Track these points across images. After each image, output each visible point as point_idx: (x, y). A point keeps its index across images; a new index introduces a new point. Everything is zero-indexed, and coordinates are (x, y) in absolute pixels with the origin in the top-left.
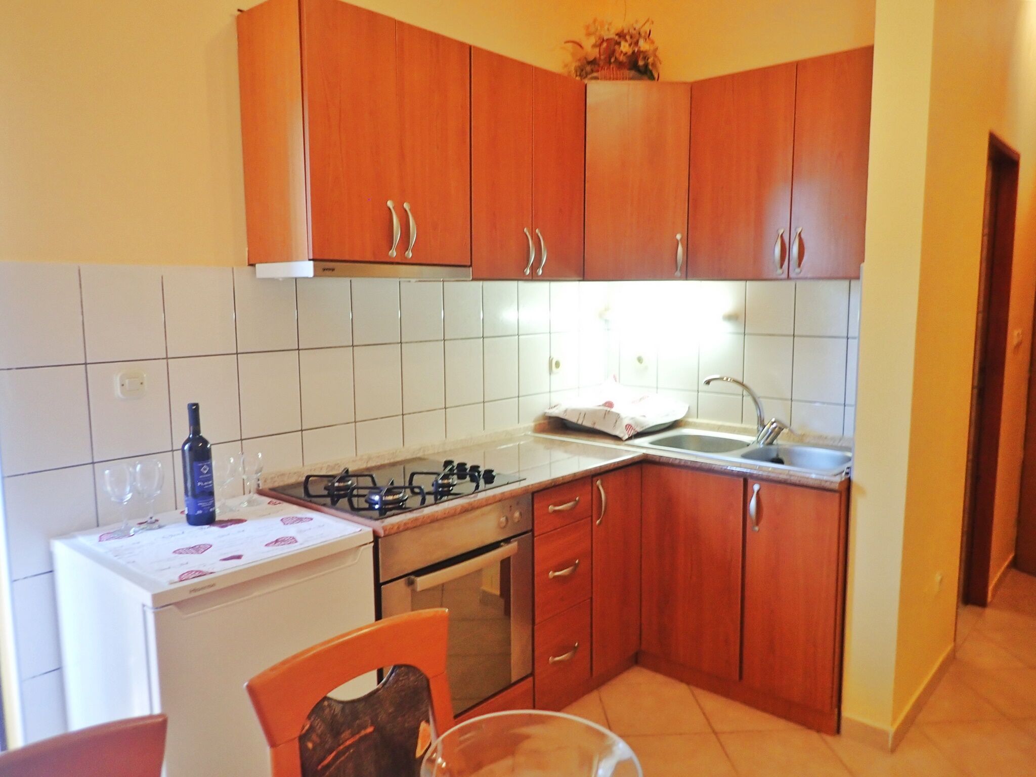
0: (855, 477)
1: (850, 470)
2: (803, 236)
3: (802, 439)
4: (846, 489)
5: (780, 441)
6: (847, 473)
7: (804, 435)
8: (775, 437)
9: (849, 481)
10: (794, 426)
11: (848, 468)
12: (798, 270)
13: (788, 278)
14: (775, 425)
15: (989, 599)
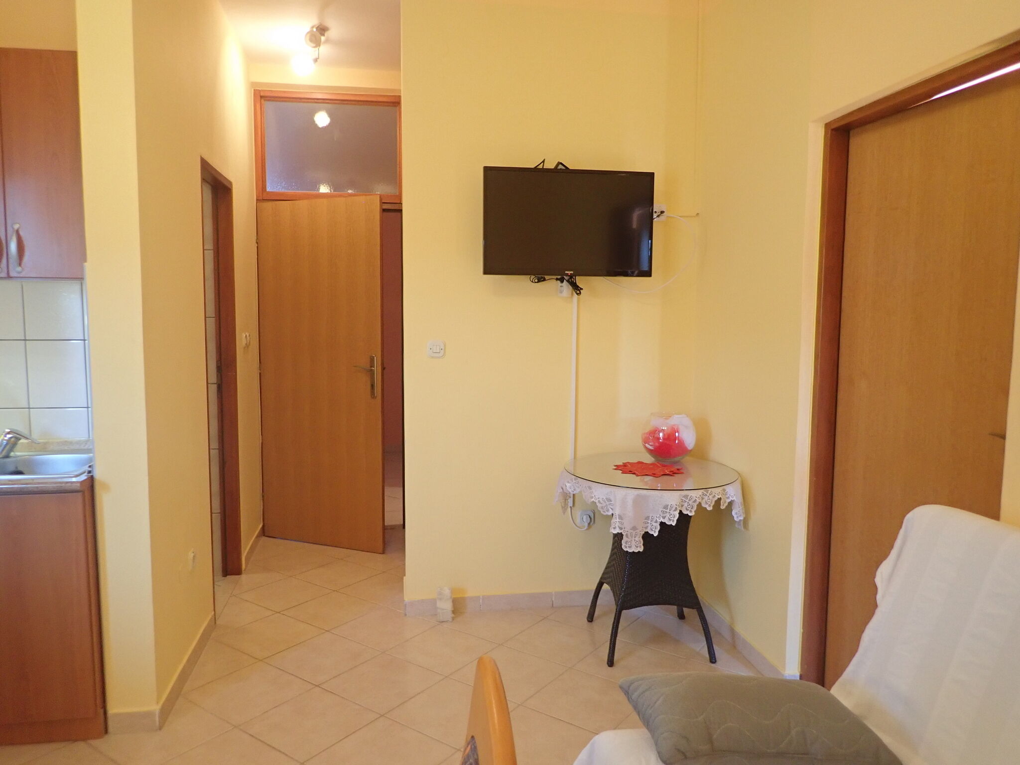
0: (98, 474)
1: (93, 469)
2: (21, 233)
3: (45, 448)
4: (90, 487)
5: (18, 453)
6: (89, 472)
7: (45, 444)
8: (11, 450)
9: (92, 479)
10: (35, 435)
11: (90, 467)
12: (19, 269)
13: (9, 277)
14: (9, 436)
15: (244, 567)
